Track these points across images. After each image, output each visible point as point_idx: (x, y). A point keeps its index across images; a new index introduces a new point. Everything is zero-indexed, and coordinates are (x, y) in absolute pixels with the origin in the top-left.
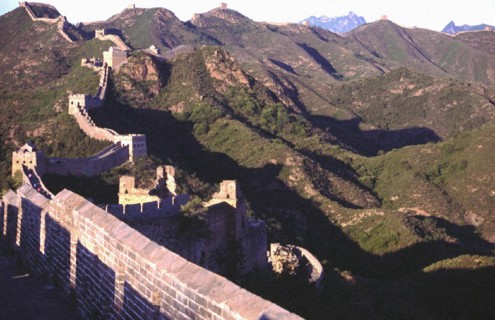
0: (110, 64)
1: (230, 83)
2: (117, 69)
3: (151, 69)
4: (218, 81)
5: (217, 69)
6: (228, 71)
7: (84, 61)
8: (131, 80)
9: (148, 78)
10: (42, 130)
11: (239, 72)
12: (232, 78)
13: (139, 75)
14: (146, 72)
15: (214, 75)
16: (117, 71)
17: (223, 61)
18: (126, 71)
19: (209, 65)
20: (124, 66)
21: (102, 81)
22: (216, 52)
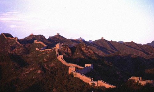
0: (58, 48)
1: (89, 53)
2: (60, 49)
3: (69, 50)
4: (86, 53)
5: (85, 50)
6: (88, 50)
7: (37, 48)
8: (64, 52)
9: (68, 52)
10: (53, 64)
11: (91, 50)
12: (89, 52)
13: (66, 51)
14: (67, 50)
15: (85, 51)
16: (60, 50)
17: (87, 47)
18: (62, 50)
19: (83, 49)
20: (62, 49)
21: (57, 52)
22: (84, 45)
